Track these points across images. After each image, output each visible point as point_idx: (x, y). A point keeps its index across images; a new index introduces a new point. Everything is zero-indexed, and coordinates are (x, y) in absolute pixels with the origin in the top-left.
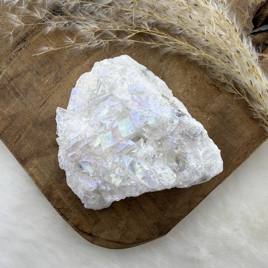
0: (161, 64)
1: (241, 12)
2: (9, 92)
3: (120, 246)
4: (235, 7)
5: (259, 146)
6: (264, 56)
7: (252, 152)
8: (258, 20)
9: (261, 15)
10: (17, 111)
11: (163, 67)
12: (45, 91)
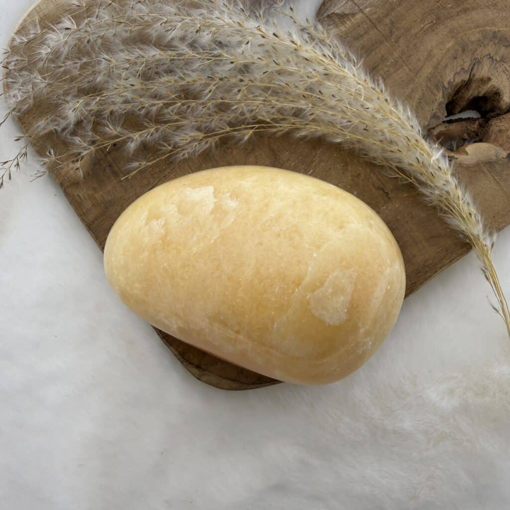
0: (314, 153)
1: (432, 92)
2: (105, 170)
3: (235, 385)
4: (425, 85)
5: (432, 277)
6: (456, 156)
7: (421, 284)
8: (457, 104)
9: (460, 98)
10: (113, 197)
11: (317, 157)
12: (153, 173)
